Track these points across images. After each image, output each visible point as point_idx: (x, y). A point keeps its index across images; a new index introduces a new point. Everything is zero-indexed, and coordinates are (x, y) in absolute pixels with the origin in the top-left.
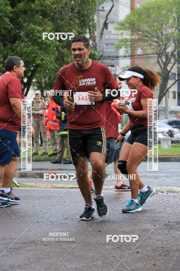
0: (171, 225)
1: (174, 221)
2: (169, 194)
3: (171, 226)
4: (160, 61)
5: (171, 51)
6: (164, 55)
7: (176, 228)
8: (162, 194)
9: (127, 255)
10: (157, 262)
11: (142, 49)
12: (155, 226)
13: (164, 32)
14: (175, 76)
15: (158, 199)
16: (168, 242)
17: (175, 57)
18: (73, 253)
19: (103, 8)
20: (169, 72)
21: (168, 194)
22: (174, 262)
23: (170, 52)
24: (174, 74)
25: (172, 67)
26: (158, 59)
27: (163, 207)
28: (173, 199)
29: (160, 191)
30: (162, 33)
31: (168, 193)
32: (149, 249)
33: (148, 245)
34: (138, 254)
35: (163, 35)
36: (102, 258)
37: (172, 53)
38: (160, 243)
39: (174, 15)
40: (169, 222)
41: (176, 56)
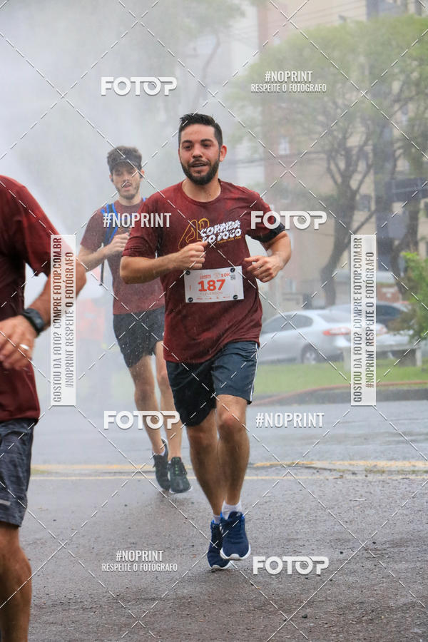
0: (379, 550)
1: (385, 539)
2: (371, 477)
3: (380, 552)
4: (333, 167)
5: (357, 144)
6: (342, 155)
7: (391, 555)
8: (353, 477)
9: (280, 624)
10: (351, 638)
11: (291, 142)
12: (341, 553)
13: (340, 101)
14: (369, 202)
15: (344, 491)
16: (375, 590)
17: (367, 158)
18: (153, 624)
19: (195, 49)
20: (354, 193)
21: (368, 478)
22: (391, 635)
23: (355, 147)
24: (367, 197)
25: (361, 182)
26: (329, 164)
27: (358, 508)
28: (380, 488)
29: (349, 471)
30: (335, 103)
31: (369, 475)
32: (331, 609)
33: (329, 598)
34: (306, 620)
35: (337, 107)
36: (223, 633)
37: (361, 148)
38: (356, 593)
39: (362, 59)
40: (374, 543)
41: (371, 155)
